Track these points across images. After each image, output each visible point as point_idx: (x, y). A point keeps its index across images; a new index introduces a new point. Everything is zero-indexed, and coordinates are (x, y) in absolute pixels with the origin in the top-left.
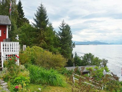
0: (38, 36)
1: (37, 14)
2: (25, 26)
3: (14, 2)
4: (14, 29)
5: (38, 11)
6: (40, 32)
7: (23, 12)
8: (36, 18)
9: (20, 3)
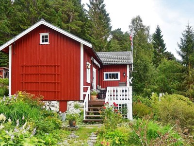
0: (184, 79)
1: (182, 43)
2: (165, 64)
3: (147, 30)
4: (147, 70)
5: (183, 38)
6: (188, 72)
7: (164, 43)
8: (179, 50)
9: (158, 31)
